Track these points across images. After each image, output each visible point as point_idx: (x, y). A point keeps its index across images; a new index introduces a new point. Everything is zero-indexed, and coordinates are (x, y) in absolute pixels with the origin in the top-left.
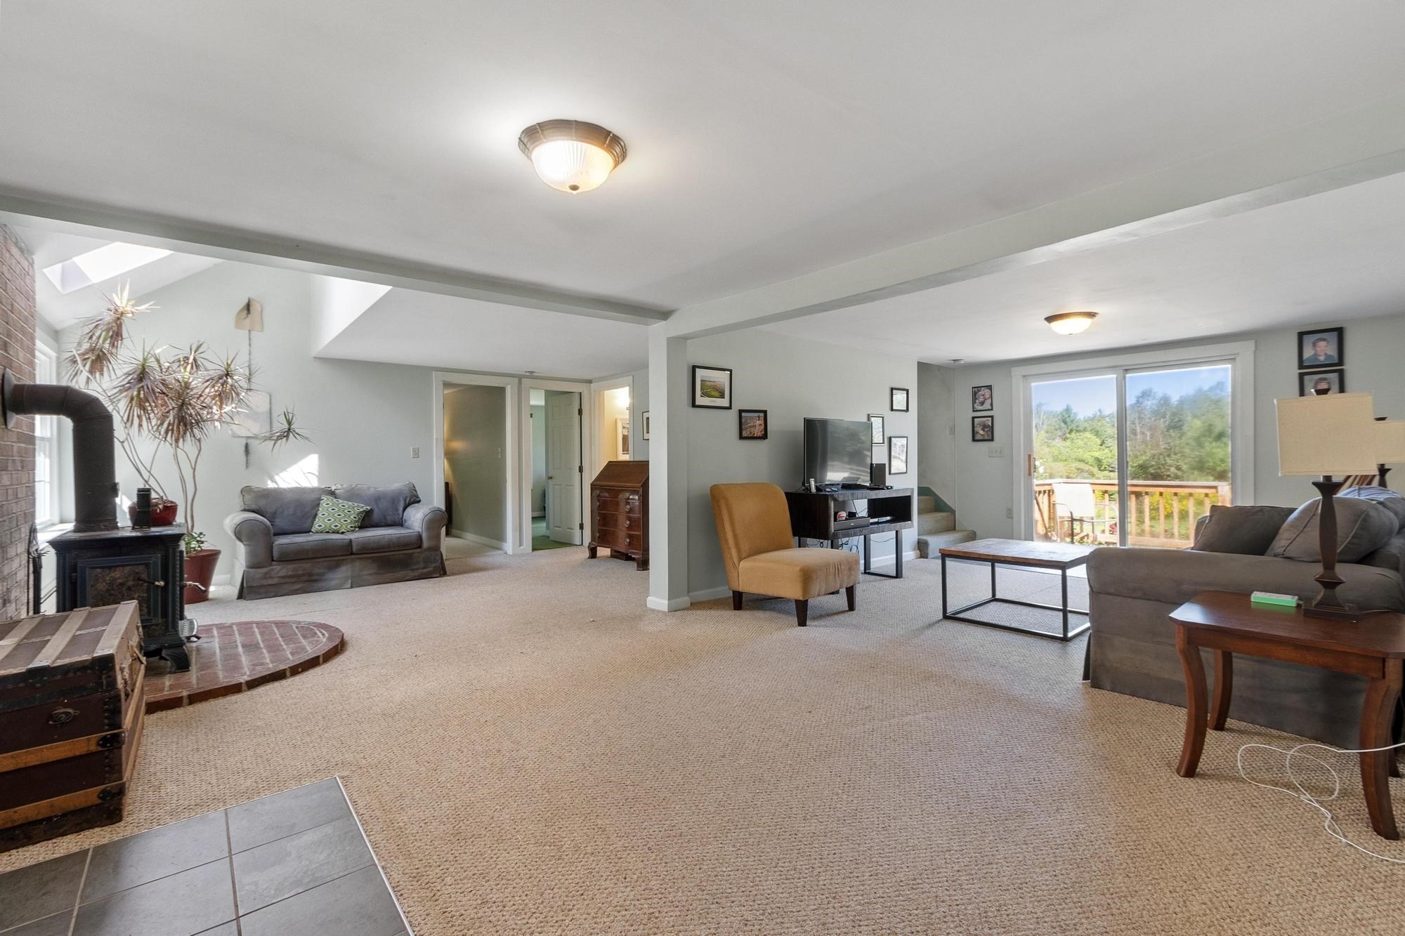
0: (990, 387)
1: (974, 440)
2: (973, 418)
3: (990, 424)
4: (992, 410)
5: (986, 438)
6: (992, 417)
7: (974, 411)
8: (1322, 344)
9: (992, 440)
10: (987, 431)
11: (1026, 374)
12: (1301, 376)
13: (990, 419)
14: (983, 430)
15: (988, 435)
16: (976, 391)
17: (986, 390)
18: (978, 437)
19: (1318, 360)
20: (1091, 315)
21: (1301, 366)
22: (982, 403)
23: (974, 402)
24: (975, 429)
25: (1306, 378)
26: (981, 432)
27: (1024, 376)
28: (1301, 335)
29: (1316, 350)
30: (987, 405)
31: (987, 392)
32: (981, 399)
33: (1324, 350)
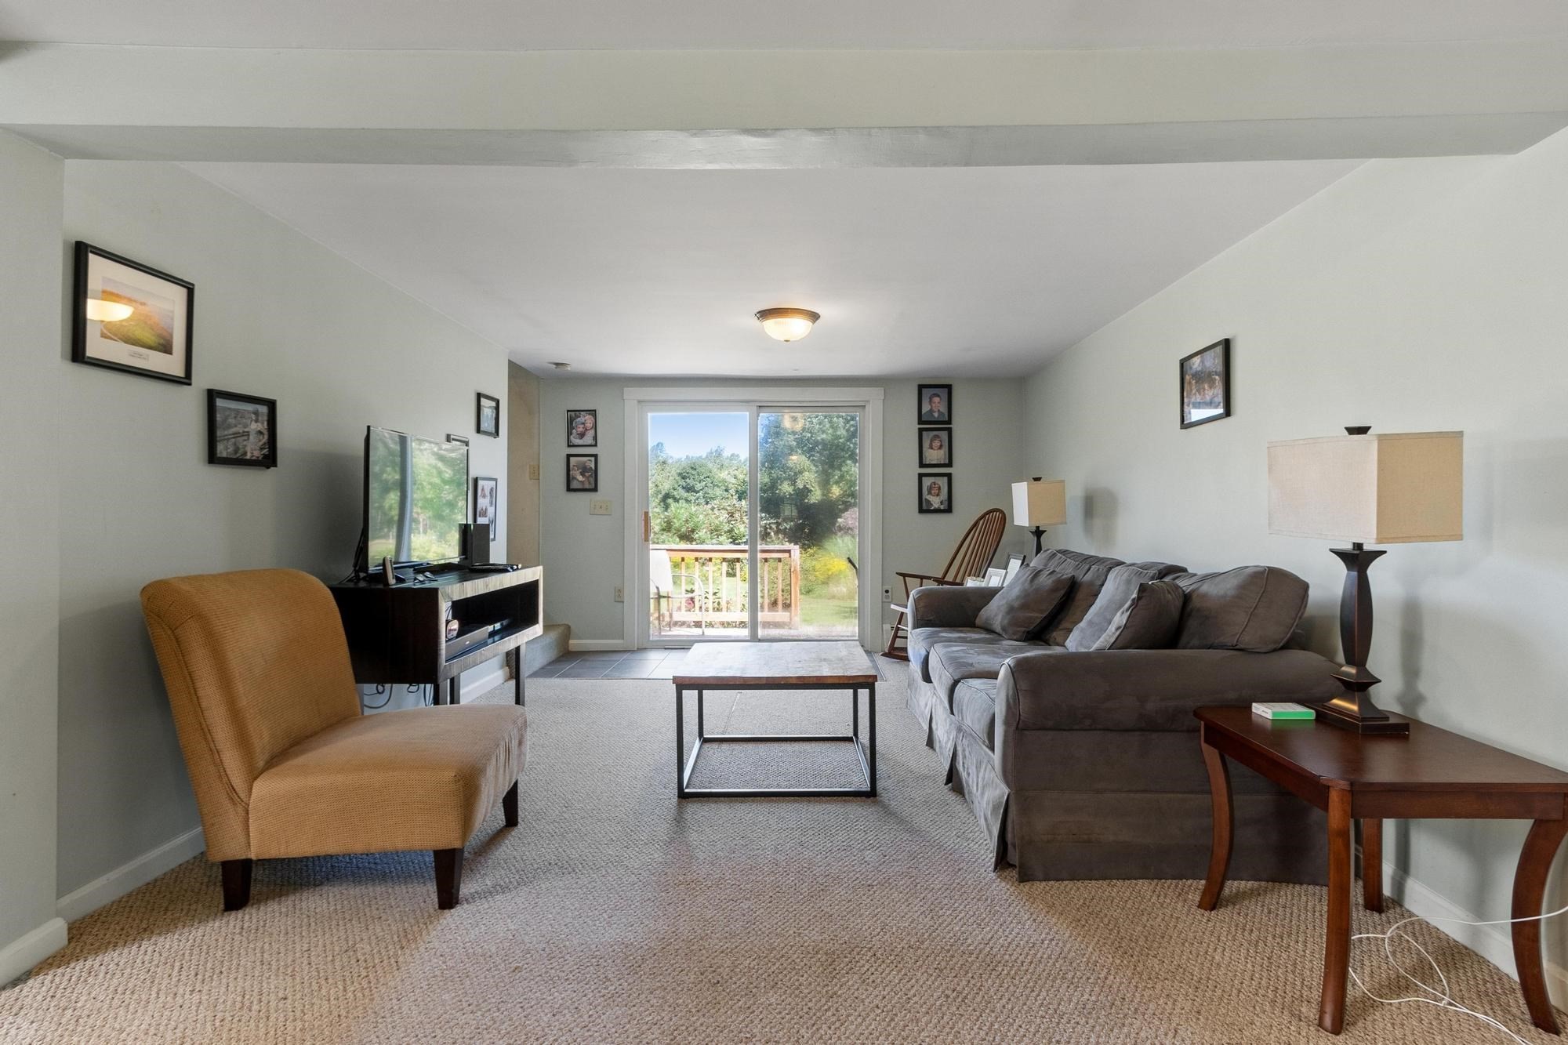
0: (593, 413)
1: (569, 489)
2: (569, 456)
3: (593, 468)
4: (596, 445)
5: (587, 486)
6: (595, 456)
7: (569, 446)
8: (936, 399)
9: (595, 489)
10: (588, 478)
11: (641, 399)
12: (921, 431)
13: (593, 459)
14: (582, 474)
15: (590, 483)
16: (572, 417)
17: (588, 417)
18: (574, 485)
19: (933, 416)
20: (814, 317)
21: (920, 422)
22: (582, 435)
23: (569, 433)
24: (571, 472)
25: (924, 433)
26: (580, 478)
27: (639, 402)
28: (921, 387)
29: (932, 406)
30: (588, 439)
31: (588, 419)
32: (581, 429)
33: (937, 406)
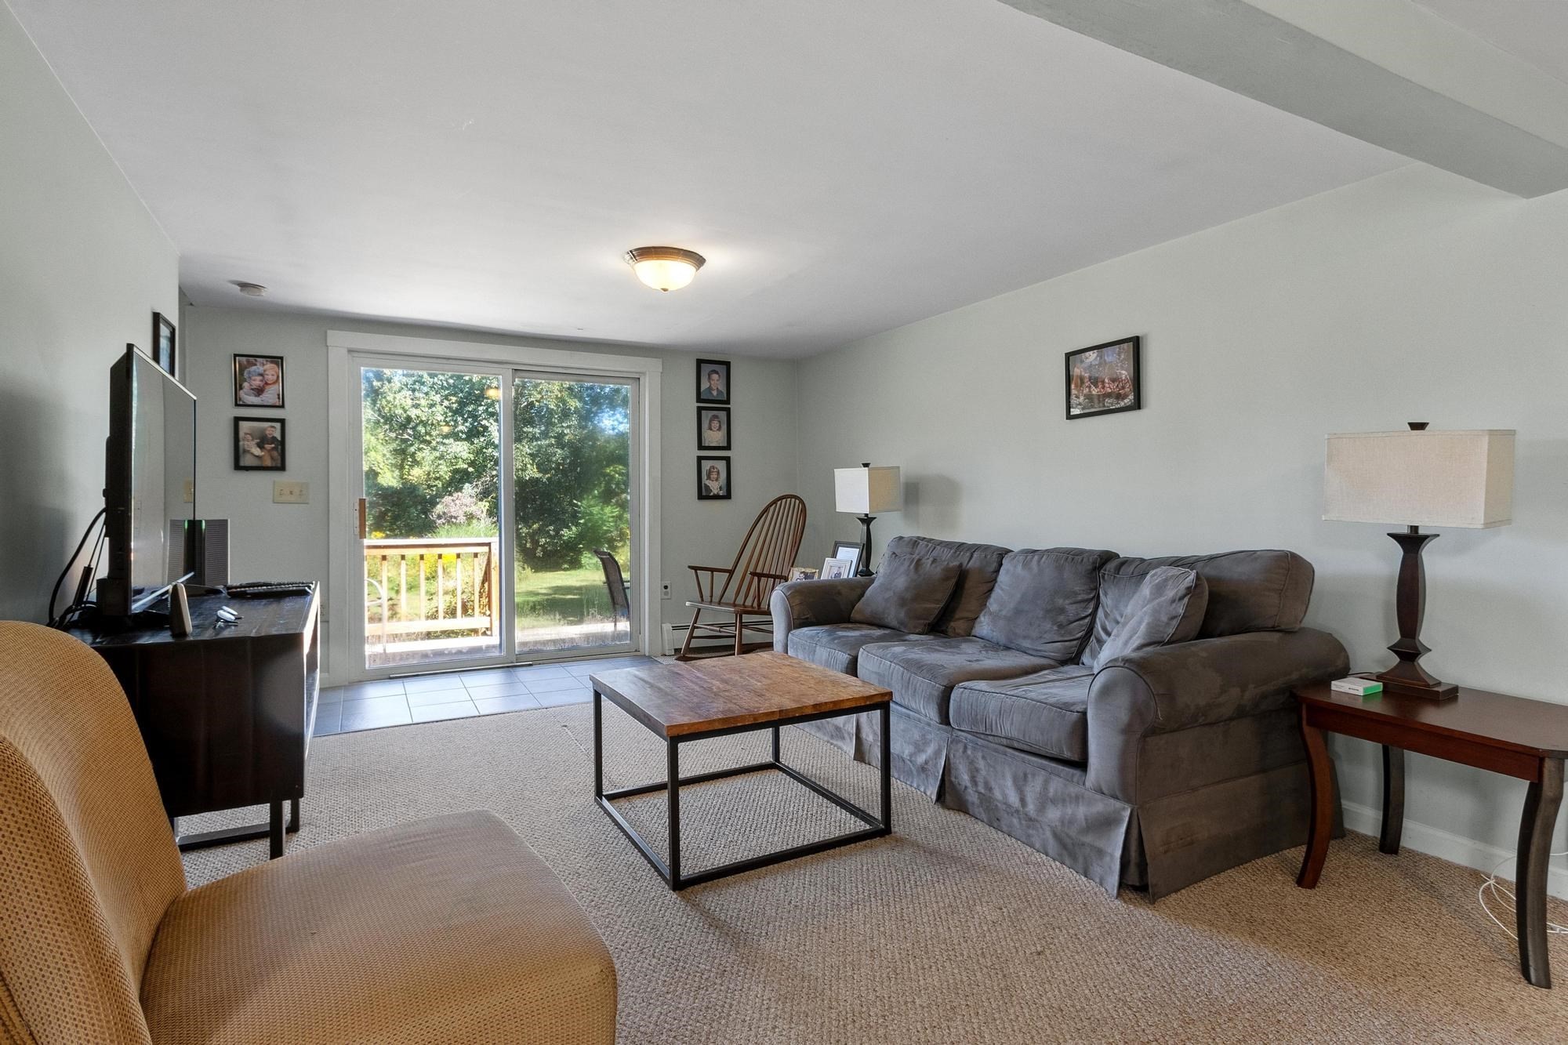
0: (278, 360)
1: (238, 467)
2: (237, 420)
3: (279, 438)
4: (283, 406)
5: (268, 463)
6: (282, 422)
7: (237, 405)
8: (715, 376)
9: (282, 467)
10: (269, 451)
11: (353, 346)
12: (700, 410)
13: (278, 425)
14: (260, 446)
15: (272, 458)
16: (244, 362)
17: (269, 366)
18: (246, 461)
19: (711, 393)
20: (698, 260)
21: (699, 400)
22: (259, 391)
23: (238, 387)
24: (241, 443)
26: (257, 451)
27: (350, 351)
28: (700, 363)
29: (711, 384)
30: (270, 396)
31: (270, 369)
32: (257, 382)
33: (714, 384)
